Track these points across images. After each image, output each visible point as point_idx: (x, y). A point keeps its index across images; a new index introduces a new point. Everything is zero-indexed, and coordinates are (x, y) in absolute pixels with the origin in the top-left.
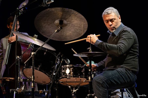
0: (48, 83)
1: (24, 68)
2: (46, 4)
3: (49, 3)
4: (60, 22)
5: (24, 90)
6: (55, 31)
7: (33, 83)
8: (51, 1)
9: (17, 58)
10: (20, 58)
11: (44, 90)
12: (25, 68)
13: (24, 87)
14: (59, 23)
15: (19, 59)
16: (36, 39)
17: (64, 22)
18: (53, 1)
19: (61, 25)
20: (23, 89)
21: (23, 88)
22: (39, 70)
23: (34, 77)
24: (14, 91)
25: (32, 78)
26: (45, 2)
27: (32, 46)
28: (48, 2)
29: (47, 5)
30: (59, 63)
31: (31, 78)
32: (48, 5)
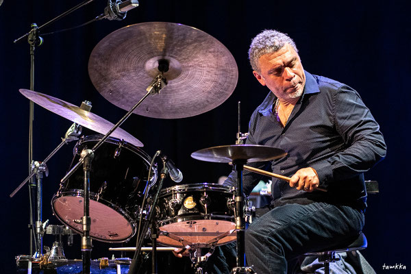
0: (126, 239)
1: (58, 195)
2: (115, 12)
3: (126, 9)
4: (159, 64)
5: (55, 258)
6: (147, 90)
7: (86, 236)
8: (131, 3)
9: (33, 167)
10: (43, 166)
11: (113, 258)
12: (60, 196)
13: (56, 249)
14: (159, 68)
15: (38, 169)
16: (87, 113)
17: (171, 64)
18: (138, 5)
19: (165, 73)
20: (52, 256)
21: (53, 252)
22: (100, 201)
23: (88, 220)
24: (28, 262)
25: (84, 222)
26: (114, 7)
27: (77, 132)
28: (121, 7)
29: (118, 16)
30: (155, 181)
31: (81, 223)
32: (123, 14)
